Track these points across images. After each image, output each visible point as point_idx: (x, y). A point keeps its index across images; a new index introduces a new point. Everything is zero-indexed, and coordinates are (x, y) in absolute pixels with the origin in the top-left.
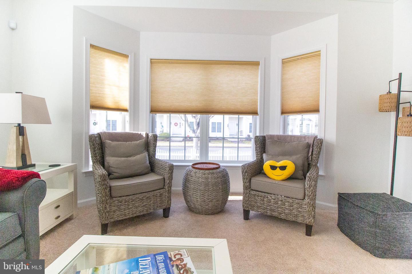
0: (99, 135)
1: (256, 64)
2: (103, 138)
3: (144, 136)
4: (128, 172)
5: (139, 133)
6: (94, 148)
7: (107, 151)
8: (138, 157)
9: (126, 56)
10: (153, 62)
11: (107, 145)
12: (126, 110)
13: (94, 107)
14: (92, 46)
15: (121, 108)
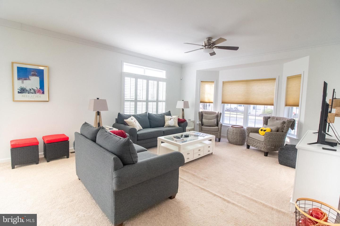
0: (202, 112)
1: (274, 79)
2: (203, 113)
3: (217, 113)
4: (208, 125)
5: (216, 112)
6: (200, 116)
7: (203, 117)
8: (213, 120)
9: (213, 82)
10: (224, 83)
11: (203, 115)
12: (212, 103)
13: (201, 102)
14: (201, 81)
15: (211, 102)
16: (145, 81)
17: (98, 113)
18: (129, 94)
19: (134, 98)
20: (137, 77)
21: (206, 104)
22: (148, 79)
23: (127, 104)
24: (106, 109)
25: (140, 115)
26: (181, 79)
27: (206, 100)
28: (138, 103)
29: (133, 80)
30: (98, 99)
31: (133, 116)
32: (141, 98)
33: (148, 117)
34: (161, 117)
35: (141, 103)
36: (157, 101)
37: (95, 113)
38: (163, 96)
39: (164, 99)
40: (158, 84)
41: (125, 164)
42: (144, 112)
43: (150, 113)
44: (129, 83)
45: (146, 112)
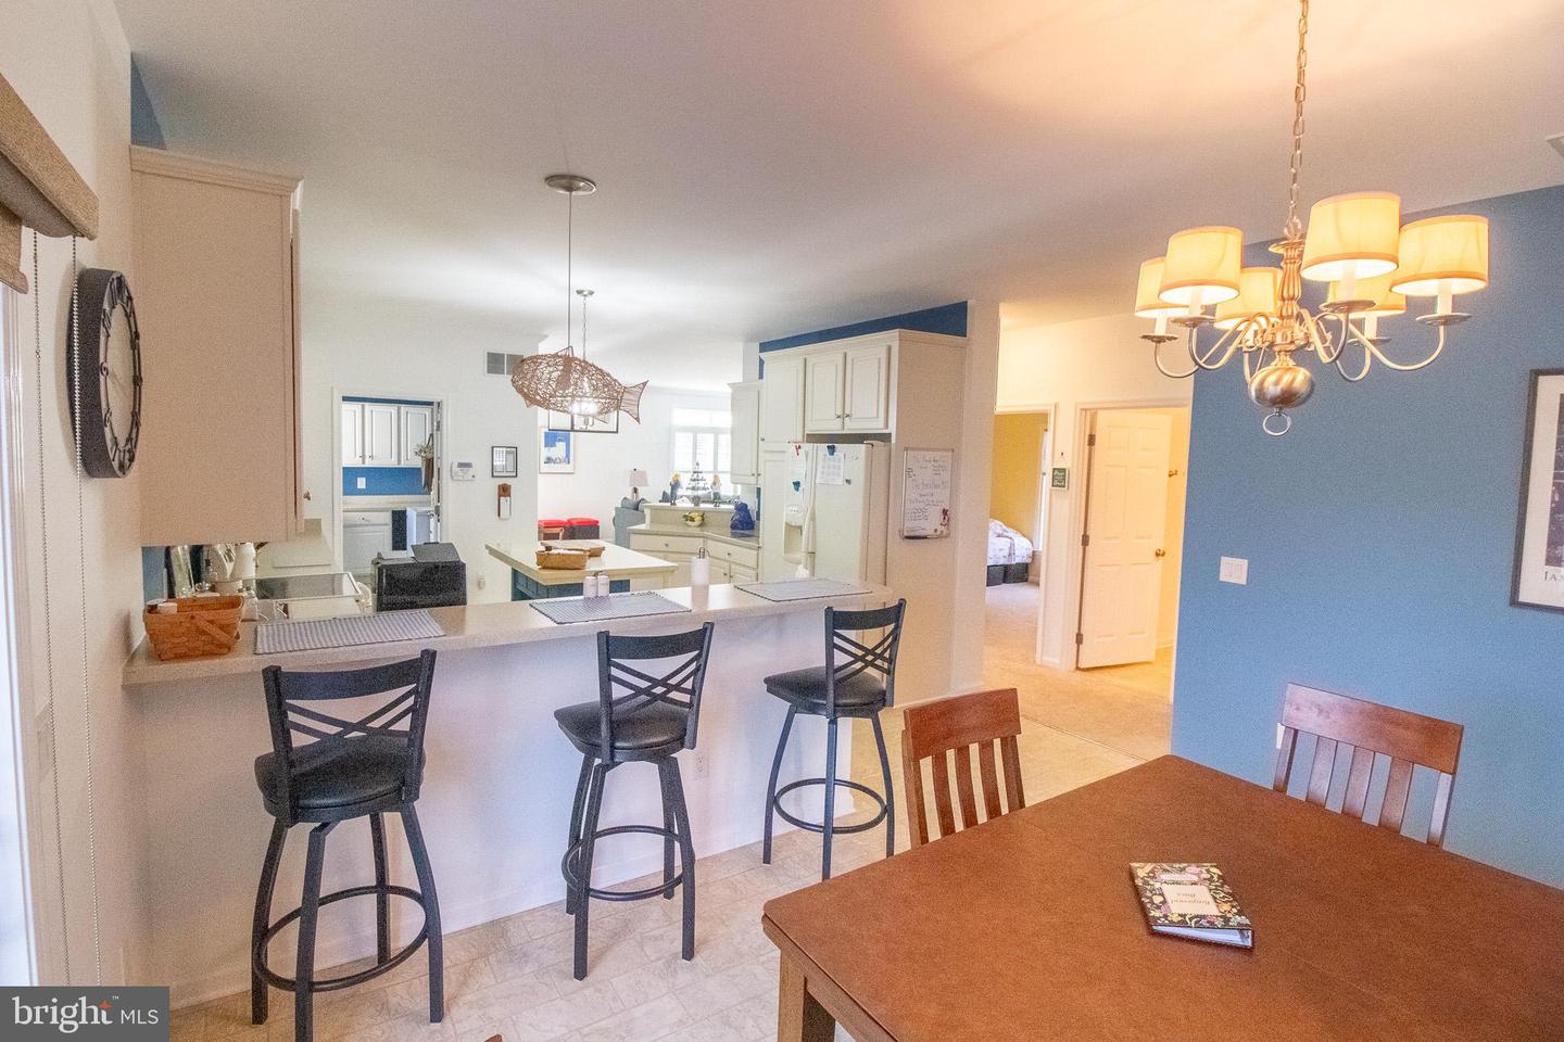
17: (635, 490)
24: (645, 484)
30: (635, 470)
44: (683, 442)
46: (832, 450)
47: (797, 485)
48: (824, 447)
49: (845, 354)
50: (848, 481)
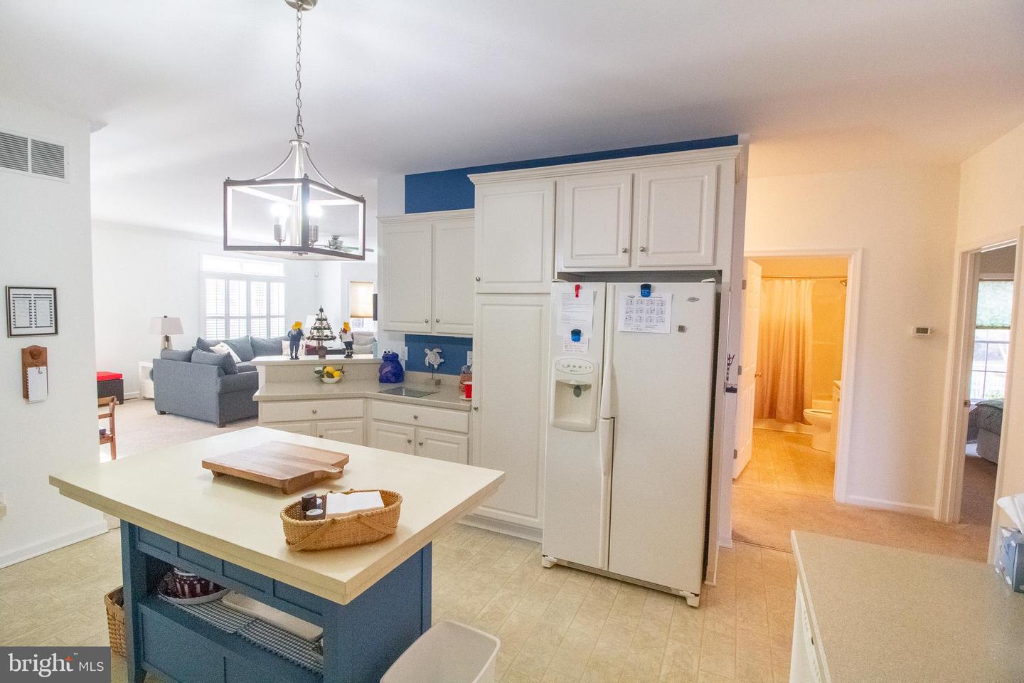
16: (243, 284)
17: (167, 339)
18: (214, 306)
19: (224, 313)
20: (228, 278)
21: (361, 319)
22: (249, 279)
23: (211, 324)
25: (235, 341)
26: (316, 276)
27: (361, 314)
28: (232, 321)
29: (222, 283)
30: (165, 317)
31: (223, 341)
32: (238, 335)
33: (251, 343)
34: (275, 343)
35: (237, 321)
36: (268, 317)
37: (161, 338)
38: (279, 307)
39: (282, 312)
40: (269, 286)
41: (226, 373)
42: (243, 334)
43: (255, 337)
44: (213, 290)
45: (248, 336)
46: (646, 290)
47: (576, 334)
48: (635, 287)
49: (633, 176)
50: (681, 329)
